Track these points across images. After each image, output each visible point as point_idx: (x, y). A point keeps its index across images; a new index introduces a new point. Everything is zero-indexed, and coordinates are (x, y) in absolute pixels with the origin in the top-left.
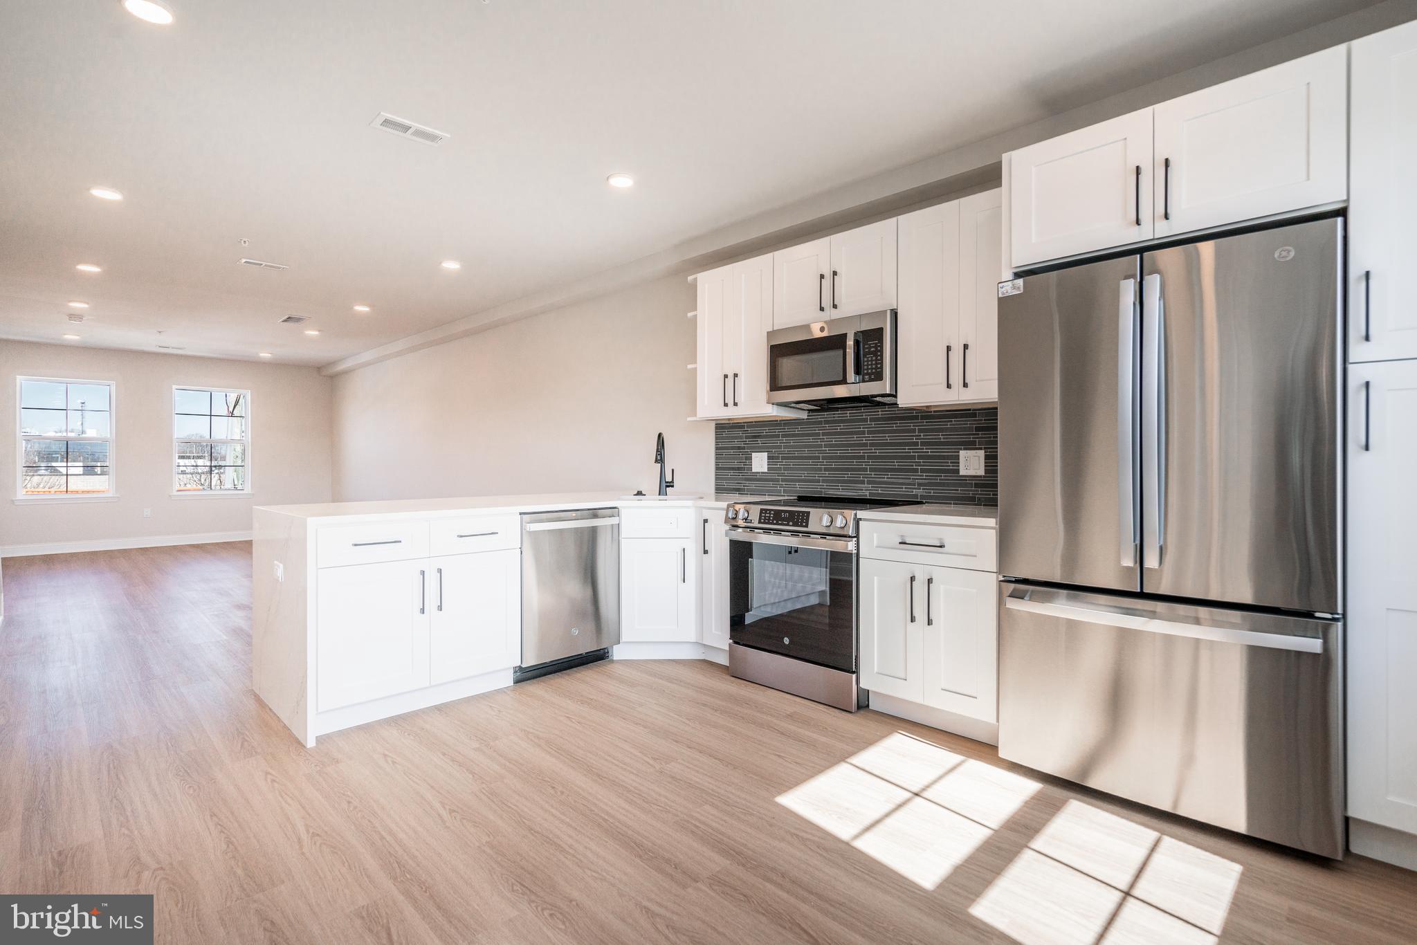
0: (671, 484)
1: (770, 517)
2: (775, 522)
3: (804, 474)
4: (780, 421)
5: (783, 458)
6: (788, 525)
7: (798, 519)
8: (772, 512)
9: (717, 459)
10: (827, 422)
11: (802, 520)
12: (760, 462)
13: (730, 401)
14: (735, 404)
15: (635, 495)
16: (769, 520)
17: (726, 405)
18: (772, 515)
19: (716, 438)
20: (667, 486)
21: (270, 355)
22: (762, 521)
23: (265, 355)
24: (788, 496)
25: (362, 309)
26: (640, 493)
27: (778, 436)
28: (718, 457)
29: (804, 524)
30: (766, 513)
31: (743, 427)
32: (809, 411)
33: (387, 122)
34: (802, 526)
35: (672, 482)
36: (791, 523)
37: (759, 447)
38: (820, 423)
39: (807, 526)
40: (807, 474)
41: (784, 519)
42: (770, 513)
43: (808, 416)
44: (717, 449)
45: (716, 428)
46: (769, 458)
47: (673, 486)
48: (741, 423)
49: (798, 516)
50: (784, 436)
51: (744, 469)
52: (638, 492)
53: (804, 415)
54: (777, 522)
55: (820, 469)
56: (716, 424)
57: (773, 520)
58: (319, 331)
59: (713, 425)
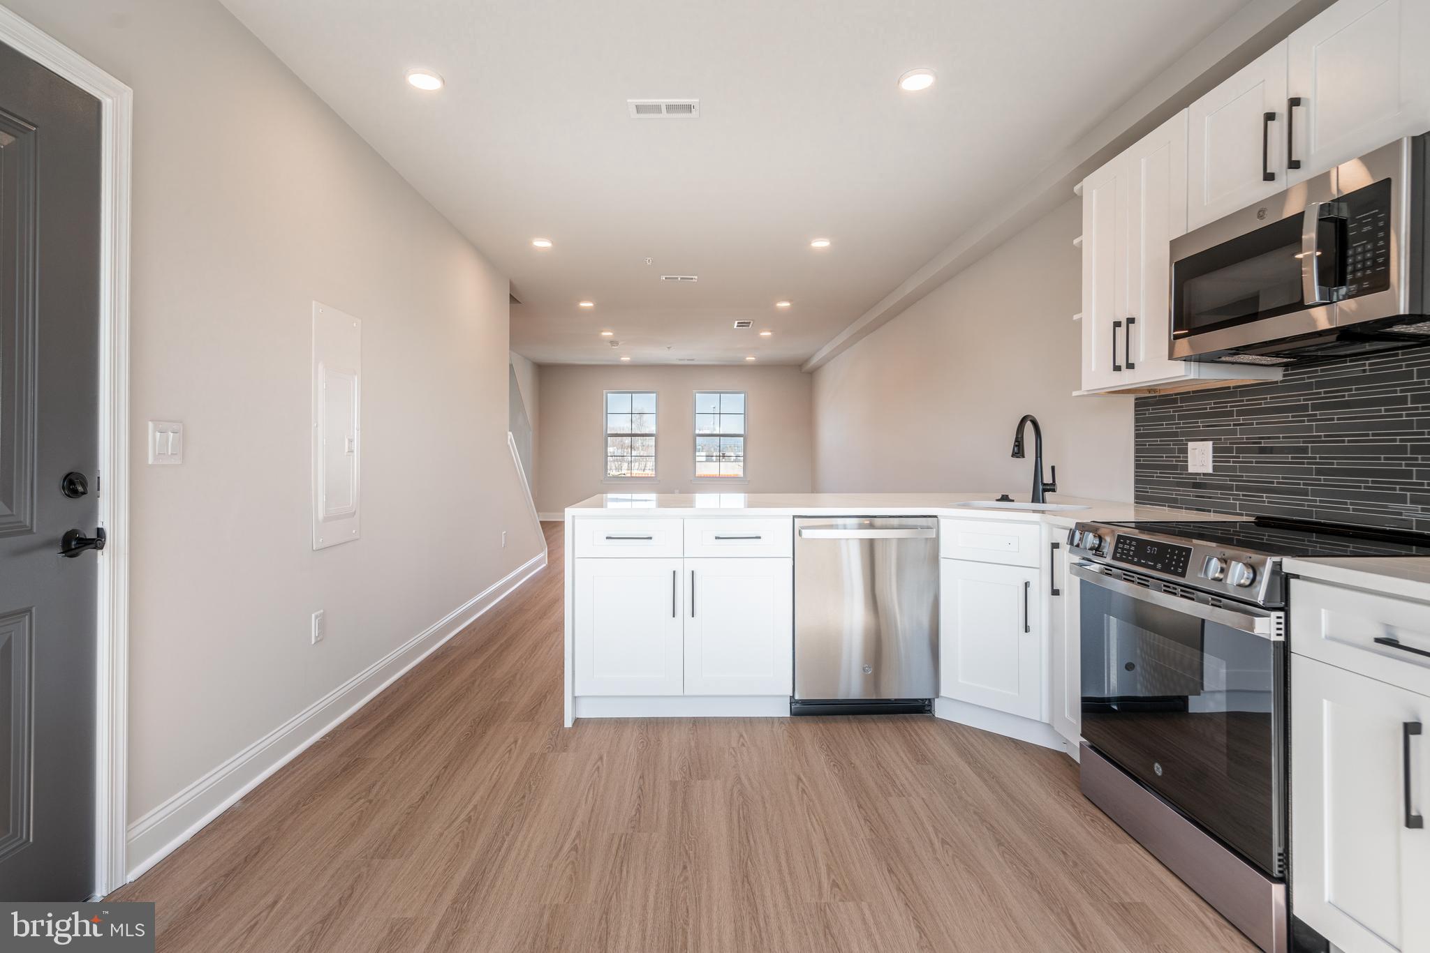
0: (1052, 487)
1: (1129, 550)
2: (1136, 560)
3: (1278, 478)
4: (1234, 387)
5: (1240, 450)
6: (1154, 568)
7: (1171, 559)
8: (1134, 543)
9: (1137, 451)
10: (1320, 385)
11: (1178, 561)
12: (1200, 457)
13: (1121, 361)
14: (1130, 366)
15: (997, 500)
16: (1128, 555)
17: (1117, 368)
18: (1133, 548)
19: (1137, 420)
20: (1044, 490)
21: (754, 358)
22: (1118, 555)
23: (750, 359)
24: (1247, 515)
25: (784, 305)
26: (1005, 498)
27: (1230, 414)
28: (1139, 450)
29: (1180, 570)
30: (1124, 543)
31: (1175, 401)
32: (1286, 365)
33: (639, 109)
34: (1175, 573)
35: (1054, 484)
36: (1159, 566)
37: (1200, 433)
38: (1309, 386)
39: (1183, 575)
40: (1283, 478)
41: (1148, 557)
42: (1130, 545)
43: (1285, 376)
44: (1137, 436)
45: (1137, 405)
46: (1215, 450)
47: (1054, 491)
48: (1171, 395)
49: (1172, 554)
50: (1240, 413)
51: (1175, 467)
52: (1003, 496)
53: (1277, 375)
54: (1139, 560)
55: (1309, 471)
56: (1136, 399)
57: (1133, 557)
58: (771, 331)
59: (1130, 401)
